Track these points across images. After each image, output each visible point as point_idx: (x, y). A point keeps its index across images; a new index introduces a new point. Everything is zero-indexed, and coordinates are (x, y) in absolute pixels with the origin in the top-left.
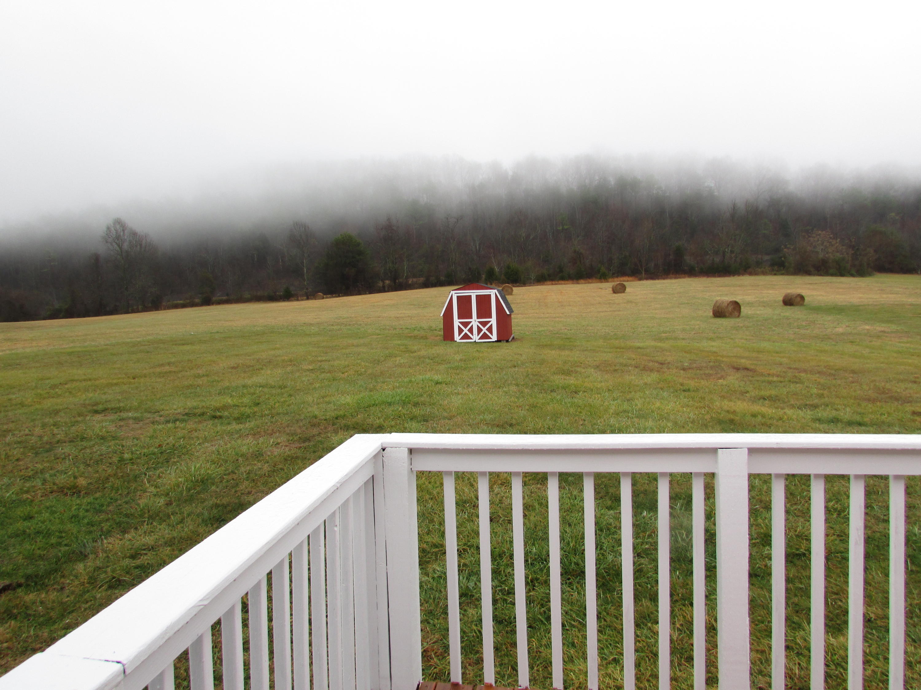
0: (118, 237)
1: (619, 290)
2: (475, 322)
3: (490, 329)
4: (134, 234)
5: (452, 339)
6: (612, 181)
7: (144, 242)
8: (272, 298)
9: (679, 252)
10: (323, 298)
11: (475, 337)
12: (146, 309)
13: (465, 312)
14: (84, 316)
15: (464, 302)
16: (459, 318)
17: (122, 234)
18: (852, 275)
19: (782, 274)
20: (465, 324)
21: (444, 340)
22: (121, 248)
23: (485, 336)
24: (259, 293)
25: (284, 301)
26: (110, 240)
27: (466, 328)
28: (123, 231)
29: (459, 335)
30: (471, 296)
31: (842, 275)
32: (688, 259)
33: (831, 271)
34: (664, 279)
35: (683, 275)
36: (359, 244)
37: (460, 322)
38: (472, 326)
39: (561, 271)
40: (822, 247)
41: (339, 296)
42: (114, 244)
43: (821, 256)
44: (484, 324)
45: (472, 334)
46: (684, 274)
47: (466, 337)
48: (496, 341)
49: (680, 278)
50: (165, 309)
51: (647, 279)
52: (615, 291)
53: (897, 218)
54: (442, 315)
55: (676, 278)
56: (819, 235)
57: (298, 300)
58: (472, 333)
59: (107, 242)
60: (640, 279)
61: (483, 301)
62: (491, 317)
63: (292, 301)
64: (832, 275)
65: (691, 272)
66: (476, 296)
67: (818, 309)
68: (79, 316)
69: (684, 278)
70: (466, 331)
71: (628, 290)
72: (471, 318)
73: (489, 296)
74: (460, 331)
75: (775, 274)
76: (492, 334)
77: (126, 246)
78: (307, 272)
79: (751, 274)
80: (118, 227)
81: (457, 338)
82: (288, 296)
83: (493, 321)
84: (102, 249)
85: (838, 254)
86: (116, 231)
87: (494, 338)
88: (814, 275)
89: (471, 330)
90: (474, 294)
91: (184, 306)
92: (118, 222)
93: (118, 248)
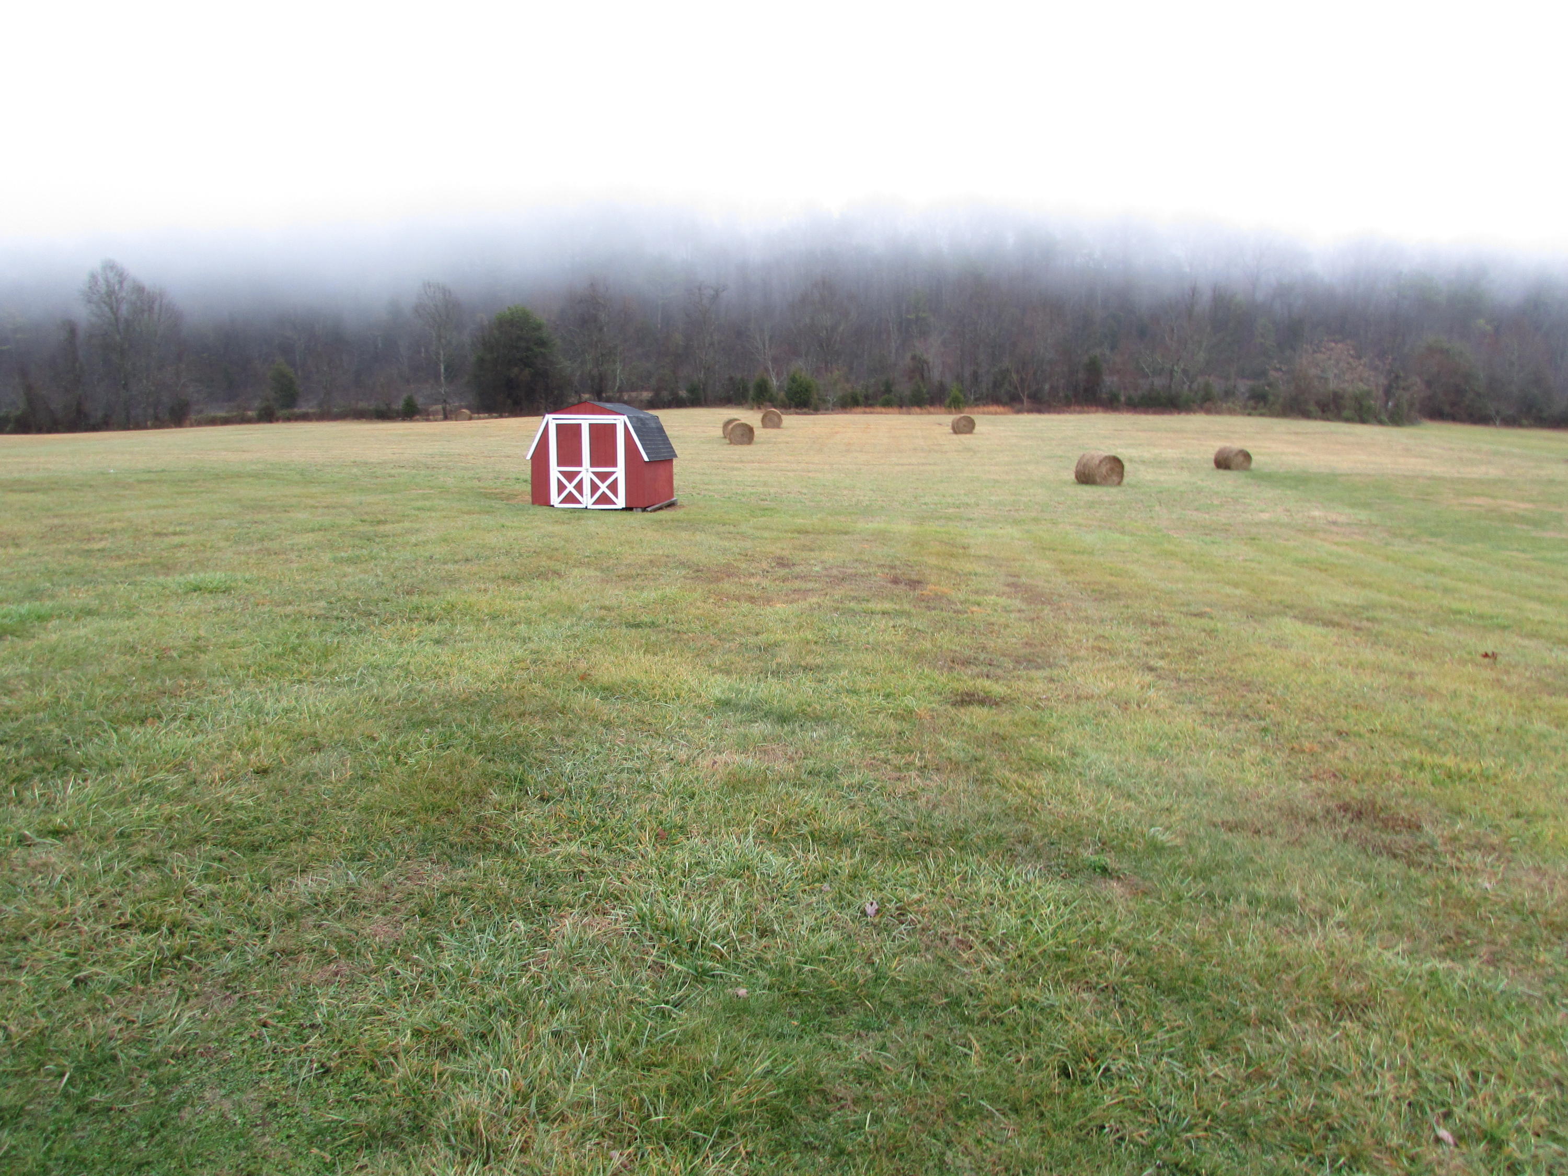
0: (110, 293)
1: (966, 427)
2: (586, 472)
3: (613, 487)
4: (139, 290)
5: (547, 503)
6: (1010, 239)
7: (156, 306)
8: (383, 415)
9: (1094, 369)
10: (470, 419)
11: (587, 500)
12: (159, 423)
13: (570, 455)
14: (50, 431)
15: (569, 435)
16: (559, 464)
17: (117, 287)
18: (1381, 423)
19: (1262, 415)
20: (570, 476)
21: (533, 503)
22: (115, 314)
23: (604, 499)
24: (362, 405)
25: (404, 420)
26: (95, 298)
27: (570, 482)
28: (121, 283)
29: (559, 494)
30: (580, 425)
31: (1363, 421)
32: (1110, 381)
33: (1346, 413)
34: (1059, 413)
35: (1094, 409)
36: (539, 327)
37: (561, 472)
38: (581, 481)
39: (888, 390)
40: (1336, 371)
41: (501, 416)
42: (103, 305)
43: (1333, 385)
44: (603, 477)
45: (581, 494)
46: (1097, 406)
47: (570, 498)
48: (623, 509)
49: (1088, 413)
50: (192, 426)
51: (1030, 411)
52: (957, 429)
53: (1489, 328)
54: (529, 457)
55: (1080, 412)
56: (1332, 349)
57: (428, 420)
58: (581, 492)
59: (90, 302)
60: (1019, 412)
61: (604, 436)
62: (614, 464)
63: (418, 420)
64: (1348, 420)
65: (1111, 404)
66: (591, 425)
67: (1270, 478)
68: (40, 431)
69: (1096, 411)
70: (570, 487)
71: (978, 429)
72: (580, 465)
73: (614, 426)
74: (561, 487)
75: (1249, 415)
76: (616, 495)
77: (124, 310)
78: (446, 370)
79: (1208, 412)
80: (111, 275)
81: (555, 499)
82: (410, 412)
83: (620, 472)
84: (82, 314)
85: (1361, 384)
86: (107, 281)
87: (621, 502)
88: (1315, 418)
89: (579, 487)
90: (585, 421)
91: (226, 421)
92: (110, 266)
93: (109, 314)
